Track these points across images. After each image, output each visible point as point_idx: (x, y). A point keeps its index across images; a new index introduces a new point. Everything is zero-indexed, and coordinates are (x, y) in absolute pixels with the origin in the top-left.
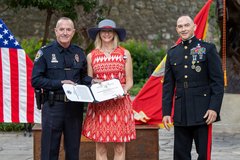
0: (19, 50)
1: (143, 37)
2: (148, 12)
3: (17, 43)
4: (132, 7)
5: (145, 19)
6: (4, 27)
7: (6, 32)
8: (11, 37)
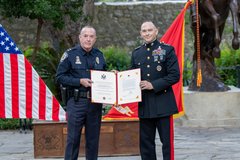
0: (19, 55)
1: (122, 44)
2: (126, 20)
3: (17, 49)
4: (111, 15)
5: (123, 27)
6: (6, 35)
7: (7, 39)
8: (12, 44)
